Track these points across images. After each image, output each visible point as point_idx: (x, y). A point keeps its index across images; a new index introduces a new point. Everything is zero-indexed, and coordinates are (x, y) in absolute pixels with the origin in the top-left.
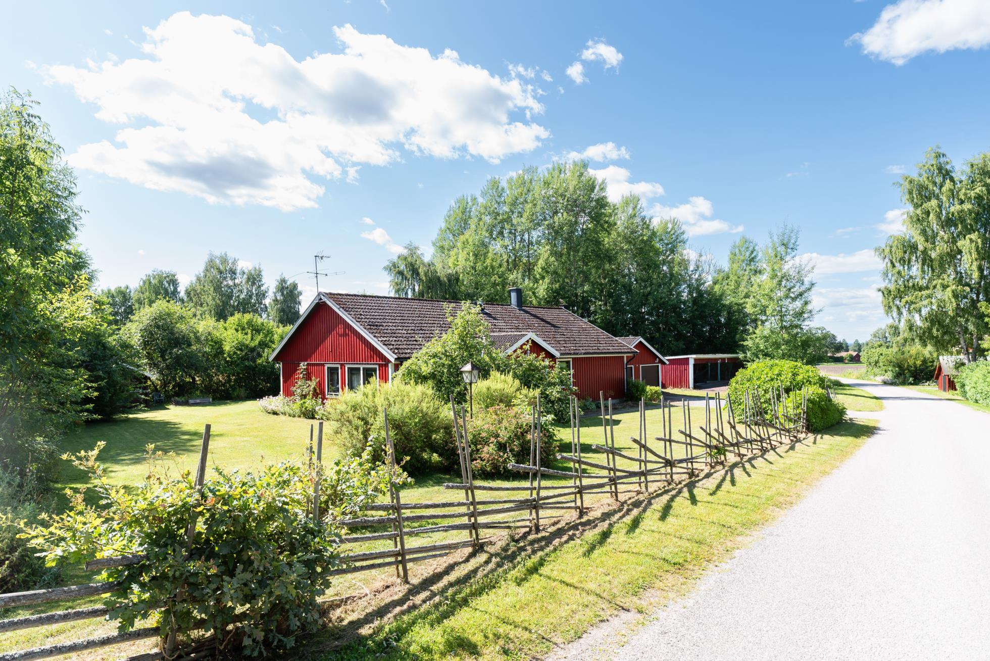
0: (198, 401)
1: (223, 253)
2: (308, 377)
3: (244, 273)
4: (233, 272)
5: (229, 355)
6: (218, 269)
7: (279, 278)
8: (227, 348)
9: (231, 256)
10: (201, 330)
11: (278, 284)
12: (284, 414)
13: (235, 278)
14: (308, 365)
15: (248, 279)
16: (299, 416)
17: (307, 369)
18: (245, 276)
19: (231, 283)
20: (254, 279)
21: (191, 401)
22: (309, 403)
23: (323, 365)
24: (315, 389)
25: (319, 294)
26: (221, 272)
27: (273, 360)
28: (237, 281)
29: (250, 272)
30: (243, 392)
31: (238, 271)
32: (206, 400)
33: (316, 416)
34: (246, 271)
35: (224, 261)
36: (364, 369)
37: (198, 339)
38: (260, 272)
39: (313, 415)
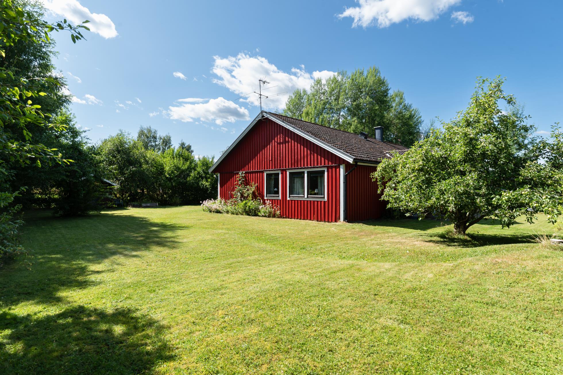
0: (149, 205)
1: (148, 126)
2: (246, 183)
3: (161, 138)
4: (155, 138)
5: (169, 174)
6: (146, 135)
7: (180, 142)
8: (167, 168)
9: (153, 128)
10: (148, 156)
11: (180, 145)
12: (228, 212)
13: (156, 141)
14: (246, 173)
15: (164, 142)
16: (242, 214)
17: (245, 177)
18: (161, 141)
19: (153, 144)
20: (167, 142)
21: (143, 205)
22: (251, 204)
23: (262, 172)
24: (254, 193)
25: (262, 112)
26: (148, 137)
27: (212, 172)
28: (157, 143)
29: (164, 138)
30: (178, 200)
31: (158, 137)
32: (154, 204)
33: (259, 214)
34: (162, 137)
35: (149, 131)
36: (308, 172)
37: (147, 162)
38: (170, 138)
39: (255, 212)
